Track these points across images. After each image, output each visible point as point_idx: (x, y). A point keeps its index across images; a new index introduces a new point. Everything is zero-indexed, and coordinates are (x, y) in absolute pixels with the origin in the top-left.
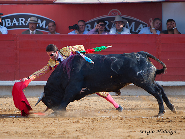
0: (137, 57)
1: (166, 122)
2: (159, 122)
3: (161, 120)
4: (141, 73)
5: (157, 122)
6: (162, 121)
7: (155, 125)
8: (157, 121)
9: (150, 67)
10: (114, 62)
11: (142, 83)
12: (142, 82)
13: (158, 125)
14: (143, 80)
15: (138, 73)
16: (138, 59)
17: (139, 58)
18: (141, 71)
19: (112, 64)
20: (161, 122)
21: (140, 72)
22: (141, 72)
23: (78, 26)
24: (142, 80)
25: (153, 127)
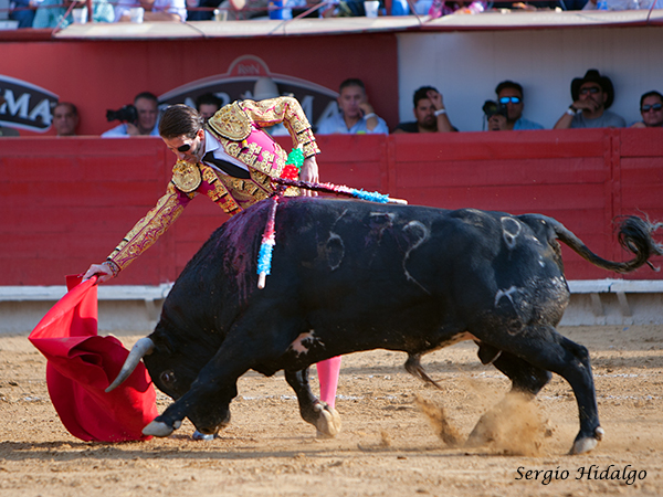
0: (505, 232)
1: (414, 410)
2: (391, 412)
3: (397, 406)
4: (510, 297)
5: (386, 412)
6: (401, 409)
7: (378, 421)
8: (387, 409)
9: (553, 278)
10: (415, 246)
11: (513, 334)
12: (512, 331)
13: (389, 420)
14: (518, 325)
15: (500, 293)
16: (510, 239)
17: (513, 237)
18: (513, 289)
19: (407, 255)
20: (399, 412)
21: (508, 293)
22: (512, 295)
23: (136, 109)
24: (514, 325)
25: (373, 428)
